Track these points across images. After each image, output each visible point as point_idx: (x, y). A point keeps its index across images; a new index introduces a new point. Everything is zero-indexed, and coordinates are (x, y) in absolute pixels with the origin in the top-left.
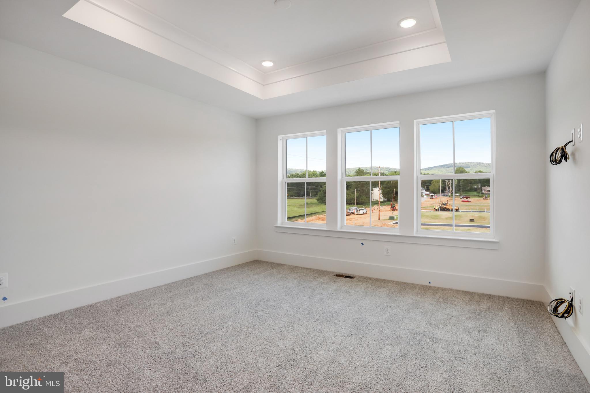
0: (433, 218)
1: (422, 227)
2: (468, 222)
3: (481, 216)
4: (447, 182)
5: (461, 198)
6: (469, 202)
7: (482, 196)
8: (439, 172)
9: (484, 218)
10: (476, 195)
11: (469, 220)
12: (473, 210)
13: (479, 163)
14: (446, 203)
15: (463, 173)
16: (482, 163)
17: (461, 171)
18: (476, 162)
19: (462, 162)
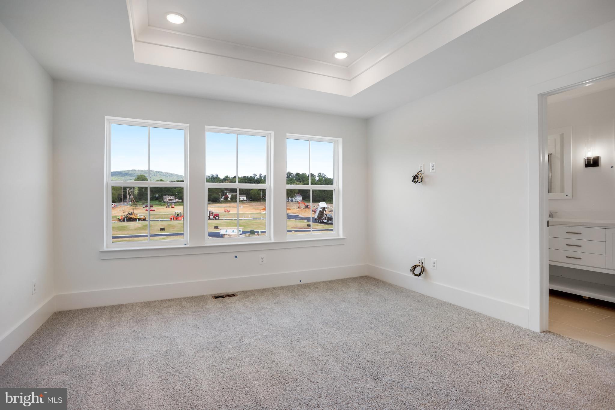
0: (120, 230)
1: (114, 240)
2: (158, 231)
3: (171, 224)
4: (128, 190)
5: (144, 207)
6: (153, 211)
7: (164, 205)
8: (116, 179)
9: (173, 226)
10: (159, 204)
11: (160, 229)
12: (161, 219)
13: (158, 172)
14: (132, 213)
15: (144, 181)
16: (161, 172)
17: (142, 179)
18: (155, 170)
19: (142, 170)
